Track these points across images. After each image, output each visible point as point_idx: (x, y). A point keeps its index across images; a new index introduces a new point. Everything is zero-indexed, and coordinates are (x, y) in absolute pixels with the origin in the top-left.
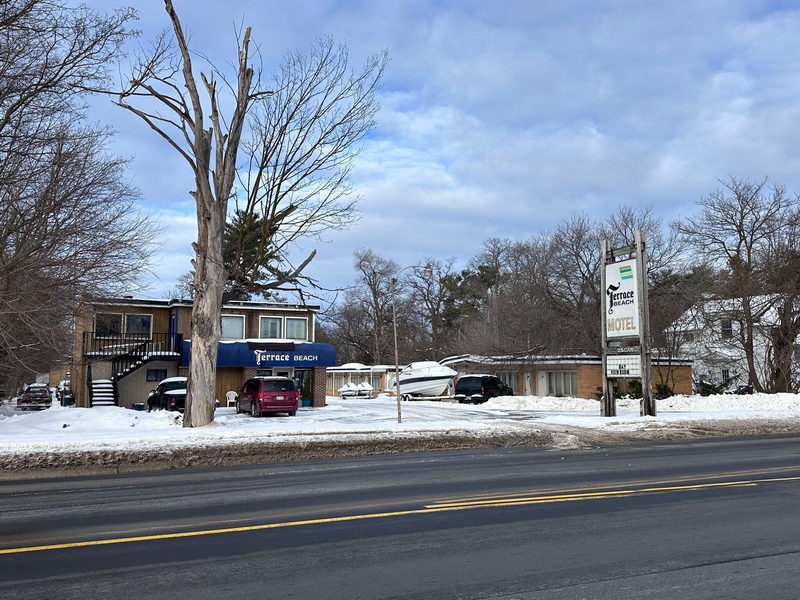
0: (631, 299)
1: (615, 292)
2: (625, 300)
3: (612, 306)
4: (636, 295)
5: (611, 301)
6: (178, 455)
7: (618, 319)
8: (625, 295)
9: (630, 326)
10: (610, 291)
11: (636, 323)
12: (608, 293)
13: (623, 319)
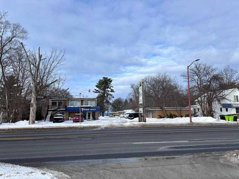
6: (8, 130)
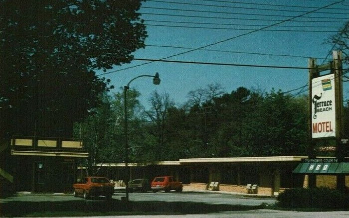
0: (329, 106)
1: (318, 101)
2: (325, 107)
3: (315, 112)
4: (333, 103)
5: (315, 108)
7: (320, 123)
8: (325, 103)
9: (328, 129)
10: (315, 100)
11: (333, 126)
12: (314, 102)
13: (324, 123)
